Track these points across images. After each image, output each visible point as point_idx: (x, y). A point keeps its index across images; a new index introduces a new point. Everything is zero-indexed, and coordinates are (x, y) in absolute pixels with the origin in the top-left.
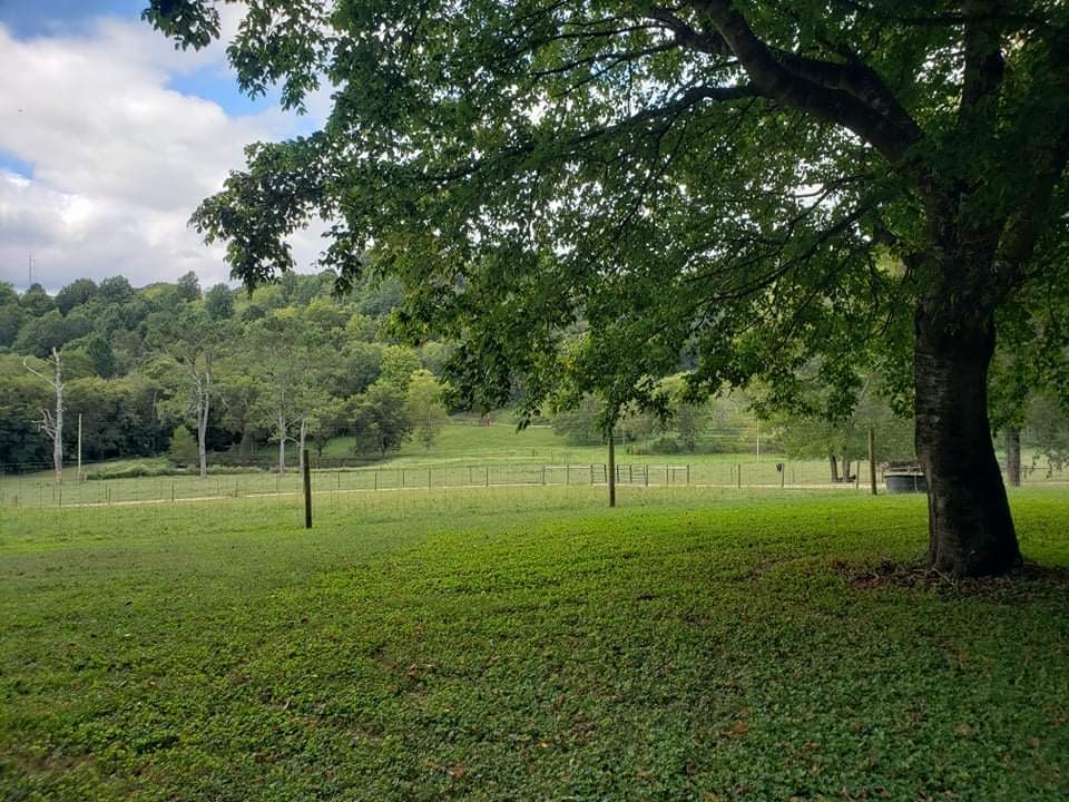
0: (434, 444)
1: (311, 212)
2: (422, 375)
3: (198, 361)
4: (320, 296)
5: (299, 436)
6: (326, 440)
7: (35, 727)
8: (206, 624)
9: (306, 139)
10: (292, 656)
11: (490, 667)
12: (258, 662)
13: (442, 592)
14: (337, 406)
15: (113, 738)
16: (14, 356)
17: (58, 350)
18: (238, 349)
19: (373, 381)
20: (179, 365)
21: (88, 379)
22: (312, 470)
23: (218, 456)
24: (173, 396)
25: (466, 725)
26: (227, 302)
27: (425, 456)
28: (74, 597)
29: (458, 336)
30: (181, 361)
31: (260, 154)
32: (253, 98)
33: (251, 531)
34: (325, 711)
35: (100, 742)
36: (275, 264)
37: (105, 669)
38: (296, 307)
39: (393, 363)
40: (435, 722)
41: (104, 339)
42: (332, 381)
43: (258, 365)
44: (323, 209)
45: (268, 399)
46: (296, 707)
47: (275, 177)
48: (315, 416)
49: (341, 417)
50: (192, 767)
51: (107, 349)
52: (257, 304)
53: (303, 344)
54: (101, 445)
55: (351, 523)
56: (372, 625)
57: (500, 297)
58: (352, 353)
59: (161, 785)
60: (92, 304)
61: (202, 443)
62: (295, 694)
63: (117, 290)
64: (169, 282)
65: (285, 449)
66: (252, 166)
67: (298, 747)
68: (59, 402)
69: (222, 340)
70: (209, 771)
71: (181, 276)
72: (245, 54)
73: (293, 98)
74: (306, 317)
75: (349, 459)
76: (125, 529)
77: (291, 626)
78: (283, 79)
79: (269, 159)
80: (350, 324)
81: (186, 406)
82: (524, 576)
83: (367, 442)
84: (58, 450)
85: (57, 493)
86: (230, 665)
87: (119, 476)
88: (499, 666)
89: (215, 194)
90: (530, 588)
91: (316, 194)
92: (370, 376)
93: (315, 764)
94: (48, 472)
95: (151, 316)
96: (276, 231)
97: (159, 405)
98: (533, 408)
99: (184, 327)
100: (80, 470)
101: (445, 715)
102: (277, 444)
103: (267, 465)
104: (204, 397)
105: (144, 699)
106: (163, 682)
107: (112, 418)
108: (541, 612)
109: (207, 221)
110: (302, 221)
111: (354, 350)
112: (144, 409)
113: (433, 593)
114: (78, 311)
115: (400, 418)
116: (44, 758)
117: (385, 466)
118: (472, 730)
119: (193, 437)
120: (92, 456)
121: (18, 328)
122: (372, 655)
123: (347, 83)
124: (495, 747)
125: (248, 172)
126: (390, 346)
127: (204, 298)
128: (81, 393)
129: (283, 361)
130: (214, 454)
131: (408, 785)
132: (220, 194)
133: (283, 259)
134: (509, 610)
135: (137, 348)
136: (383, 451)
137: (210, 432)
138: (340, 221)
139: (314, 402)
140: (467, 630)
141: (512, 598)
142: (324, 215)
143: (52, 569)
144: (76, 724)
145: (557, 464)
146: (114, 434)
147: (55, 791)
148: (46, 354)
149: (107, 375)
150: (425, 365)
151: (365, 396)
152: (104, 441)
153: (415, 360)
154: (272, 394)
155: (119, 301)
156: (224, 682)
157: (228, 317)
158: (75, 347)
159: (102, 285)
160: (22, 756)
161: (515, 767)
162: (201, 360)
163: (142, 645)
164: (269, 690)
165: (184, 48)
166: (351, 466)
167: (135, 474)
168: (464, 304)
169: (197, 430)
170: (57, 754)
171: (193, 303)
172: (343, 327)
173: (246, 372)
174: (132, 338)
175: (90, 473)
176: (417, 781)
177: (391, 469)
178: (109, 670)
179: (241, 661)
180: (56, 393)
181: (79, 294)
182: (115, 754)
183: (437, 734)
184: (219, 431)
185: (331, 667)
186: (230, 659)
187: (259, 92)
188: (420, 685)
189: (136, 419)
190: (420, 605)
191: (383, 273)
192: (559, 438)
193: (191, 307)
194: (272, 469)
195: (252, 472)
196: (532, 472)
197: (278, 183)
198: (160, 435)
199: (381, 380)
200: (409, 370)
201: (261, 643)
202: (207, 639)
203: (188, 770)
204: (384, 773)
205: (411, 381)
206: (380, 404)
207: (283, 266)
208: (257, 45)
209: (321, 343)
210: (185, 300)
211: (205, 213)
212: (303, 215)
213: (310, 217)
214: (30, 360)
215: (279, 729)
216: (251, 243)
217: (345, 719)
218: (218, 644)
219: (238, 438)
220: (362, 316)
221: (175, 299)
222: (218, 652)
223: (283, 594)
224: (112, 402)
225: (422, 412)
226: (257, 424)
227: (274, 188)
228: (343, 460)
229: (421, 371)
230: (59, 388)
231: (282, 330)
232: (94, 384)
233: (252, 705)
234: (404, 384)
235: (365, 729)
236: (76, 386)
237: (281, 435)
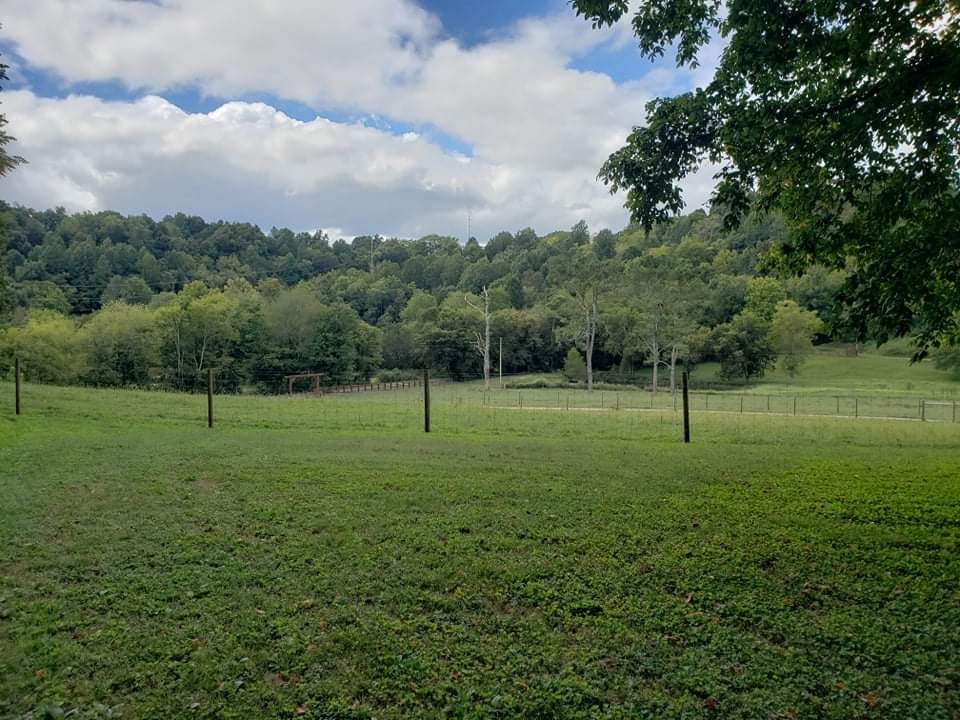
0: (797, 373)
1: (700, 157)
2: (786, 306)
3: (587, 295)
4: (690, 235)
5: (670, 360)
6: (693, 364)
7: (497, 578)
8: (612, 516)
9: (704, 89)
10: (689, 555)
11: (891, 599)
12: (658, 556)
13: (826, 517)
14: (704, 335)
15: (552, 598)
16: (458, 293)
17: (487, 289)
18: (619, 285)
19: (738, 312)
20: (572, 298)
21: (506, 310)
22: (689, 391)
23: (601, 375)
24: (567, 324)
25: (873, 654)
26: (610, 244)
27: (788, 384)
28: (510, 480)
29: (842, 265)
30: (574, 295)
31: (659, 109)
32: (653, 61)
33: (636, 440)
34: (725, 611)
35: (543, 599)
36: (667, 207)
37: (539, 541)
38: (668, 245)
39: (758, 294)
40: (838, 643)
41: (517, 279)
42: (700, 311)
43: (636, 298)
44: (712, 152)
45: (644, 326)
46: (697, 602)
47: (671, 128)
48: (684, 343)
49: (708, 344)
50: (617, 636)
51: (519, 287)
52: (633, 245)
53: (674, 279)
54: (515, 362)
55: (727, 442)
56: (760, 539)
57: (890, 224)
58: (718, 286)
59: (594, 645)
60: (509, 252)
61: (590, 364)
62: (696, 591)
63: (527, 239)
64: (565, 230)
65: (658, 372)
66: (651, 120)
67: (704, 638)
68: (487, 328)
69: (606, 277)
70: (630, 642)
71: (573, 225)
72: (647, 22)
73: (687, 53)
74: (676, 255)
75: (716, 383)
76: (538, 430)
77: (684, 529)
78: (678, 39)
79: (666, 112)
80: (717, 259)
81: (578, 332)
82: (918, 514)
83: (732, 368)
84: (487, 365)
85: (487, 397)
86: (636, 555)
87: (528, 387)
88: (902, 601)
89: (618, 150)
90: (927, 526)
91: (705, 141)
92: (736, 306)
93: (722, 658)
94: (479, 381)
95: (552, 259)
96: (669, 177)
97: (557, 331)
98: (932, 338)
99: (577, 266)
100: (501, 380)
101: (848, 639)
102: (651, 366)
103: (642, 384)
104: (591, 325)
105: (572, 571)
106: (584, 560)
107: (522, 341)
108: (944, 553)
109: (612, 174)
110: (693, 165)
111: (721, 283)
112: (545, 335)
113: (817, 516)
114: (499, 257)
115: (764, 347)
116: (505, 603)
117: (749, 391)
118: (880, 661)
119: (582, 357)
120: (509, 370)
121: (461, 272)
122: (763, 567)
123: (736, 32)
124: (910, 684)
125: (648, 126)
126: (755, 278)
127: (591, 242)
128: (501, 321)
129: (657, 294)
130: (599, 372)
131: (817, 700)
132: (623, 149)
133: (675, 202)
134: (906, 546)
135: (540, 286)
136: (747, 377)
137: (596, 353)
138: (727, 162)
139: (683, 331)
140: (859, 559)
141: (907, 533)
142: (713, 158)
143: (493, 456)
144: (525, 581)
145: (938, 400)
146: (524, 353)
147: (516, 632)
148: (479, 292)
149: (519, 307)
150: (789, 296)
151: (730, 325)
152: (517, 358)
153: (779, 291)
154: (648, 322)
155: (528, 248)
156: (633, 569)
157: (610, 257)
158: (497, 286)
159: (517, 236)
160: (490, 599)
161: (936, 710)
162: (589, 294)
163: (564, 526)
164: (671, 583)
165: (600, 27)
166: (717, 389)
167: (539, 386)
168: (850, 232)
169: (585, 352)
170: (514, 602)
171: (581, 247)
172: (710, 261)
173: (625, 304)
174: (537, 276)
175: (507, 383)
176: (827, 698)
177: (755, 395)
178: (543, 542)
179: (644, 553)
180: (484, 321)
181: (501, 243)
182: (555, 612)
183: (842, 656)
184: (602, 353)
185: (725, 572)
186: (635, 550)
187: (658, 54)
188: (816, 604)
189: (540, 342)
190: (806, 527)
191: (767, 208)
192: (941, 372)
193: (581, 250)
194: (646, 388)
195: (628, 389)
196: (907, 406)
197: (672, 134)
198: (556, 355)
199: (745, 311)
200: (773, 301)
201: (660, 540)
202: (614, 530)
203: (613, 638)
204: (792, 682)
205: (776, 311)
206: (744, 333)
207: (674, 208)
208: (657, 12)
209: (691, 277)
210: (577, 244)
211: (612, 167)
212: (694, 160)
213: (700, 161)
214: (469, 296)
215: (685, 619)
216: (648, 190)
217: (745, 622)
218: (623, 535)
219: (617, 360)
220: (728, 251)
221: (569, 245)
222: (624, 542)
223: (673, 499)
224: (523, 328)
225: (786, 342)
226: (635, 349)
227: (669, 138)
228: (709, 383)
229: (786, 302)
230: (487, 317)
231: (656, 267)
232: (510, 314)
233: (659, 593)
234: (769, 314)
235: (766, 636)
236: (499, 316)
237: (654, 359)
